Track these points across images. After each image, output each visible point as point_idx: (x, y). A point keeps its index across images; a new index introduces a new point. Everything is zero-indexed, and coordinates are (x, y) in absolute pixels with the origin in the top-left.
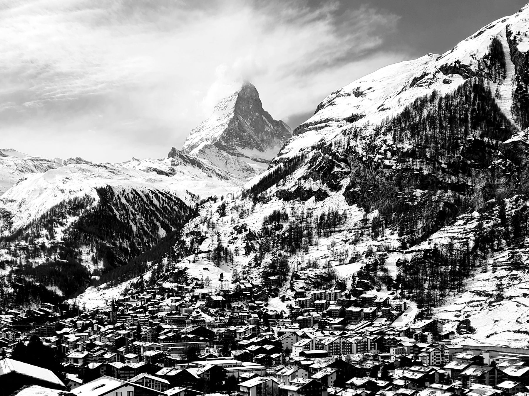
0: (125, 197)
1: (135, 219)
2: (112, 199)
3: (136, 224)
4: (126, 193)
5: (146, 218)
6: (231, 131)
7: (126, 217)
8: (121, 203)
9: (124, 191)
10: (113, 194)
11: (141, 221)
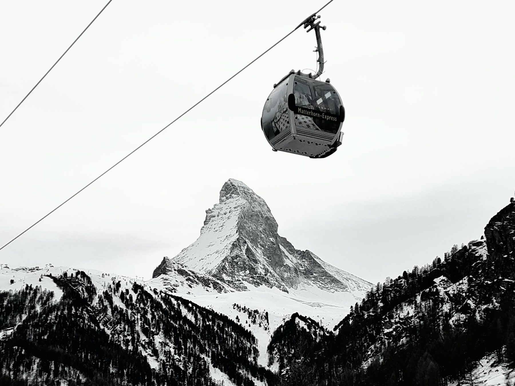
0: (122, 297)
1: (151, 344)
2: (91, 299)
3: (155, 353)
4: (122, 289)
5: (176, 343)
6: (235, 260)
7: (129, 338)
8: (115, 309)
9: (118, 285)
10: (91, 290)
11: (167, 348)
